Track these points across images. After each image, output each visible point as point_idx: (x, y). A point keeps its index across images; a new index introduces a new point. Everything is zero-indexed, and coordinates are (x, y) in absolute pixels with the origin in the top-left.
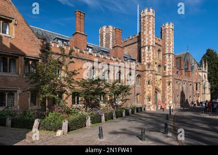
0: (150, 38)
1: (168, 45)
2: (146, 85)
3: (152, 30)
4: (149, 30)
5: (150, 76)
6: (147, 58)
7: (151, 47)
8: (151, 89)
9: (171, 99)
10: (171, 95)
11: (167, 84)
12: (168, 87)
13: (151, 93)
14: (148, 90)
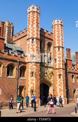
0: (34, 31)
1: (57, 39)
2: (29, 77)
3: (36, 24)
4: (33, 24)
5: (34, 68)
6: (31, 50)
7: (35, 40)
8: (34, 82)
9: (62, 92)
10: (62, 89)
11: (58, 77)
12: (59, 80)
13: (35, 86)
14: (31, 83)
